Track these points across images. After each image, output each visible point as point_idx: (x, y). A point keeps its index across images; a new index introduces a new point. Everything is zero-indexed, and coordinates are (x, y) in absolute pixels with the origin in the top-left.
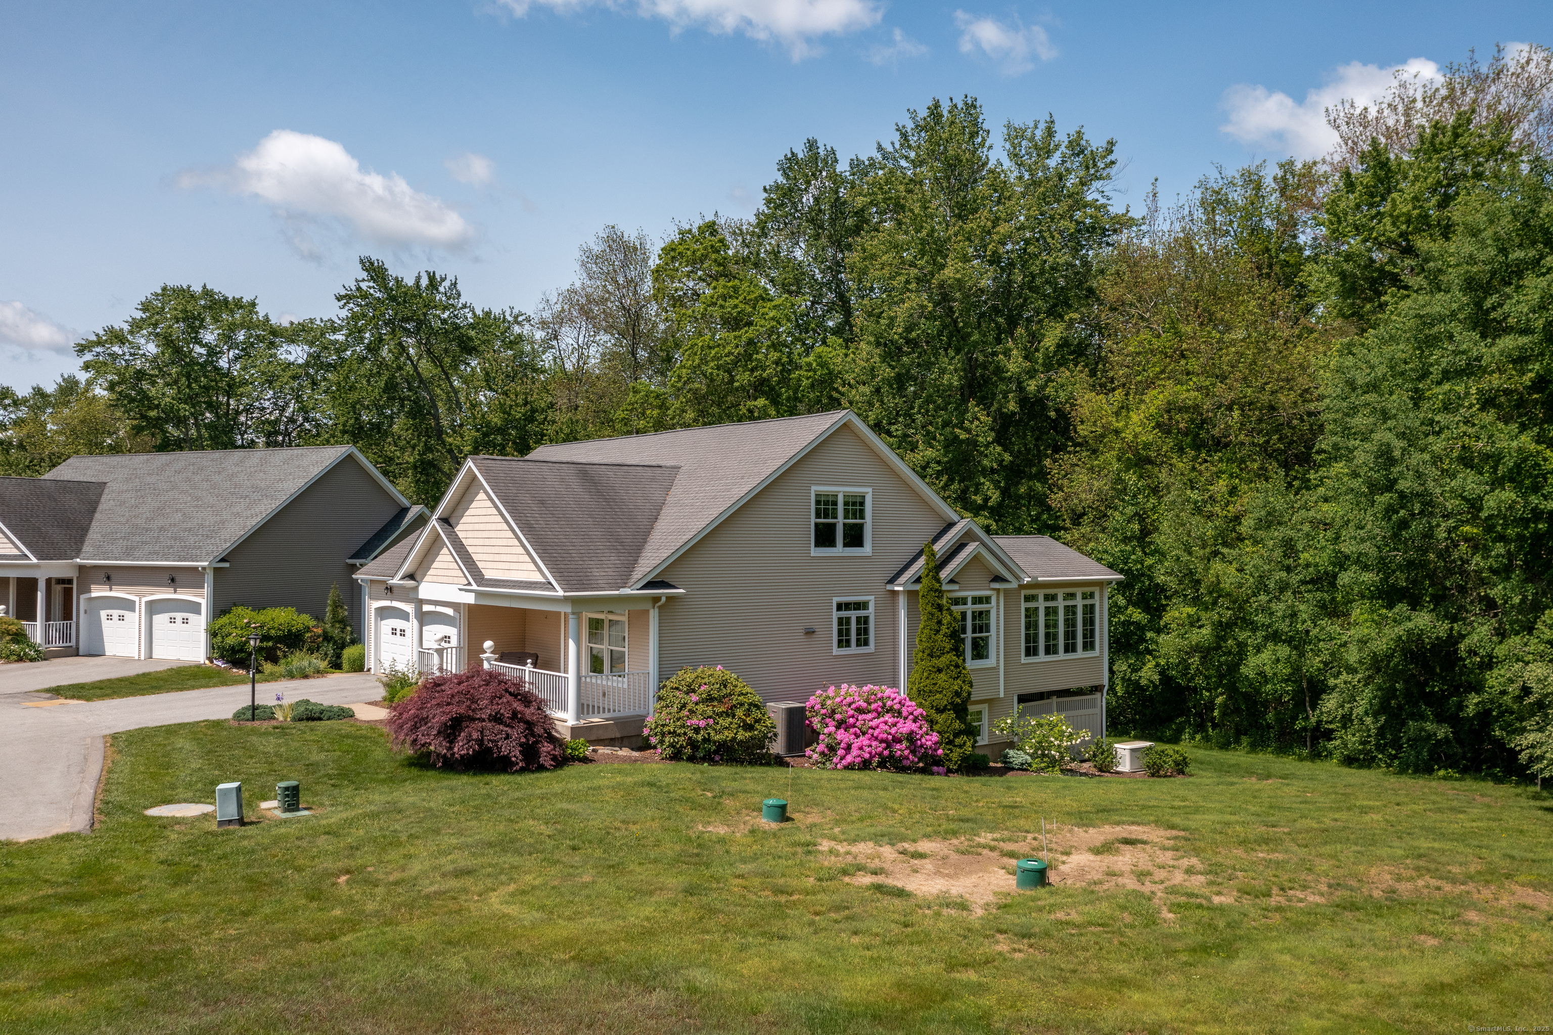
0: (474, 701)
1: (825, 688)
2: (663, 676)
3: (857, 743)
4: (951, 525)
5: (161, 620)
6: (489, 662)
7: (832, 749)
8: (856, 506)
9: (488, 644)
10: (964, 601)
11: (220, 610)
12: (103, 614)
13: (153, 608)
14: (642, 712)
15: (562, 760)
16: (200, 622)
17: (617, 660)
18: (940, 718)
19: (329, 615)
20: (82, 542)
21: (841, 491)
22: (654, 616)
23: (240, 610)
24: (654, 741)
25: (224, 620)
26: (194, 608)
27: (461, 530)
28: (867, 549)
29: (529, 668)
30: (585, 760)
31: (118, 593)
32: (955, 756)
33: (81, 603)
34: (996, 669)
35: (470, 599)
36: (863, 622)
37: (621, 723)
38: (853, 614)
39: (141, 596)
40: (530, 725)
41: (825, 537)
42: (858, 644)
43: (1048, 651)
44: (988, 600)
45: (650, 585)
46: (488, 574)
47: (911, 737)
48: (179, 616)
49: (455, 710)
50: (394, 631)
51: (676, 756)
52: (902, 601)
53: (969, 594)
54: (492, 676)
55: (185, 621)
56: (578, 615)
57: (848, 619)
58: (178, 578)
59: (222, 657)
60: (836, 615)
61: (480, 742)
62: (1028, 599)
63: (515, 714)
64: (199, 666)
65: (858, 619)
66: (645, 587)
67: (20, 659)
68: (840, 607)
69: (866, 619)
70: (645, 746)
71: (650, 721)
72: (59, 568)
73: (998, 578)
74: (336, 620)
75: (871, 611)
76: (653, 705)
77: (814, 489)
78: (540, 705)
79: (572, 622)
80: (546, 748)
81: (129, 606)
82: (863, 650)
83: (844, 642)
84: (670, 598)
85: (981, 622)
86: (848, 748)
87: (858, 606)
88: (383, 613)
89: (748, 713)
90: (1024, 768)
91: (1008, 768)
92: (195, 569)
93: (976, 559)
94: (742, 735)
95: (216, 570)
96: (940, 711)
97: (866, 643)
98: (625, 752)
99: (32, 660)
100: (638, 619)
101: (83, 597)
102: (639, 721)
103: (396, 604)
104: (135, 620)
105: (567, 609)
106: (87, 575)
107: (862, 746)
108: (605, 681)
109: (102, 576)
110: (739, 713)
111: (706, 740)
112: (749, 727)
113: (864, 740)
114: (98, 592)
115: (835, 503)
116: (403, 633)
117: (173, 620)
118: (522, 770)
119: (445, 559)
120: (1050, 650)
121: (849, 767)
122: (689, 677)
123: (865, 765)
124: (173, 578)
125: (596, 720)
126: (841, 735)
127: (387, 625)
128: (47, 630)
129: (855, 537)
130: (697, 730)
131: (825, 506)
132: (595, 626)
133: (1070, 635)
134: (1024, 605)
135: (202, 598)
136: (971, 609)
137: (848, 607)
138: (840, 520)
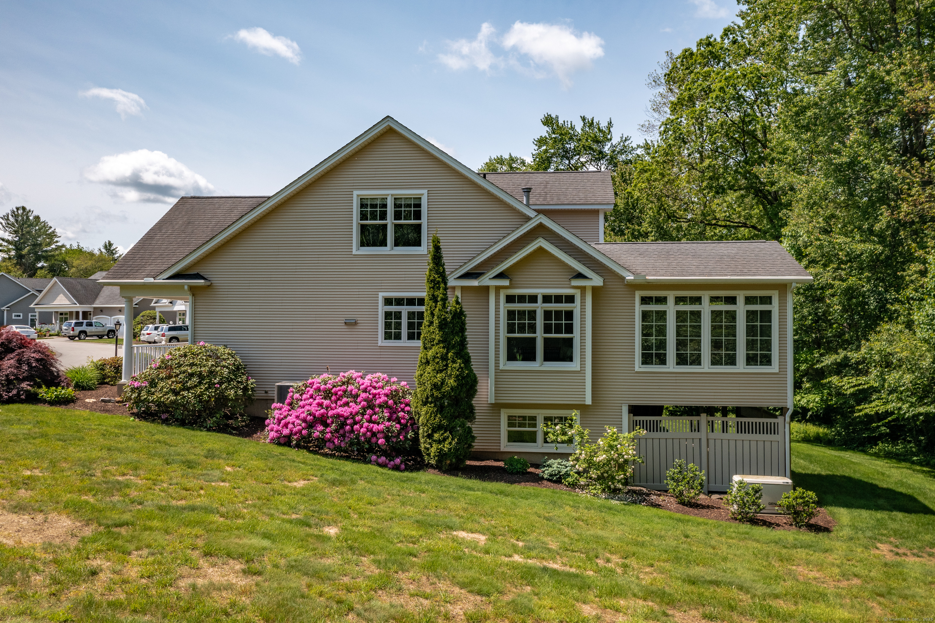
8: (409, 209)
10: (533, 299)
21: (391, 195)
28: (423, 248)
34: (582, 371)
36: (416, 317)
38: (405, 310)
41: (371, 236)
42: (410, 336)
43: (681, 360)
44: (570, 299)
53: (540, 292)
57: (398, 315)
60: (382, 308)
62: (646, 301)
65: (411, 315)
66: (172, 278)
68: (388, 301)
73: (580, 276)
77: (358, 193)
82: (414, 342)
83: (391, 335)
84: (194, 287)
85: (560, 321)
87: (410, 302)
115: (384, 206)
120: (687, 359)
129: (409, 238)
131: (372, 209)
133: (724, 345)
134: (639, 308)
136: (540, 307)
137: (399, 302)
138: (390, 221)
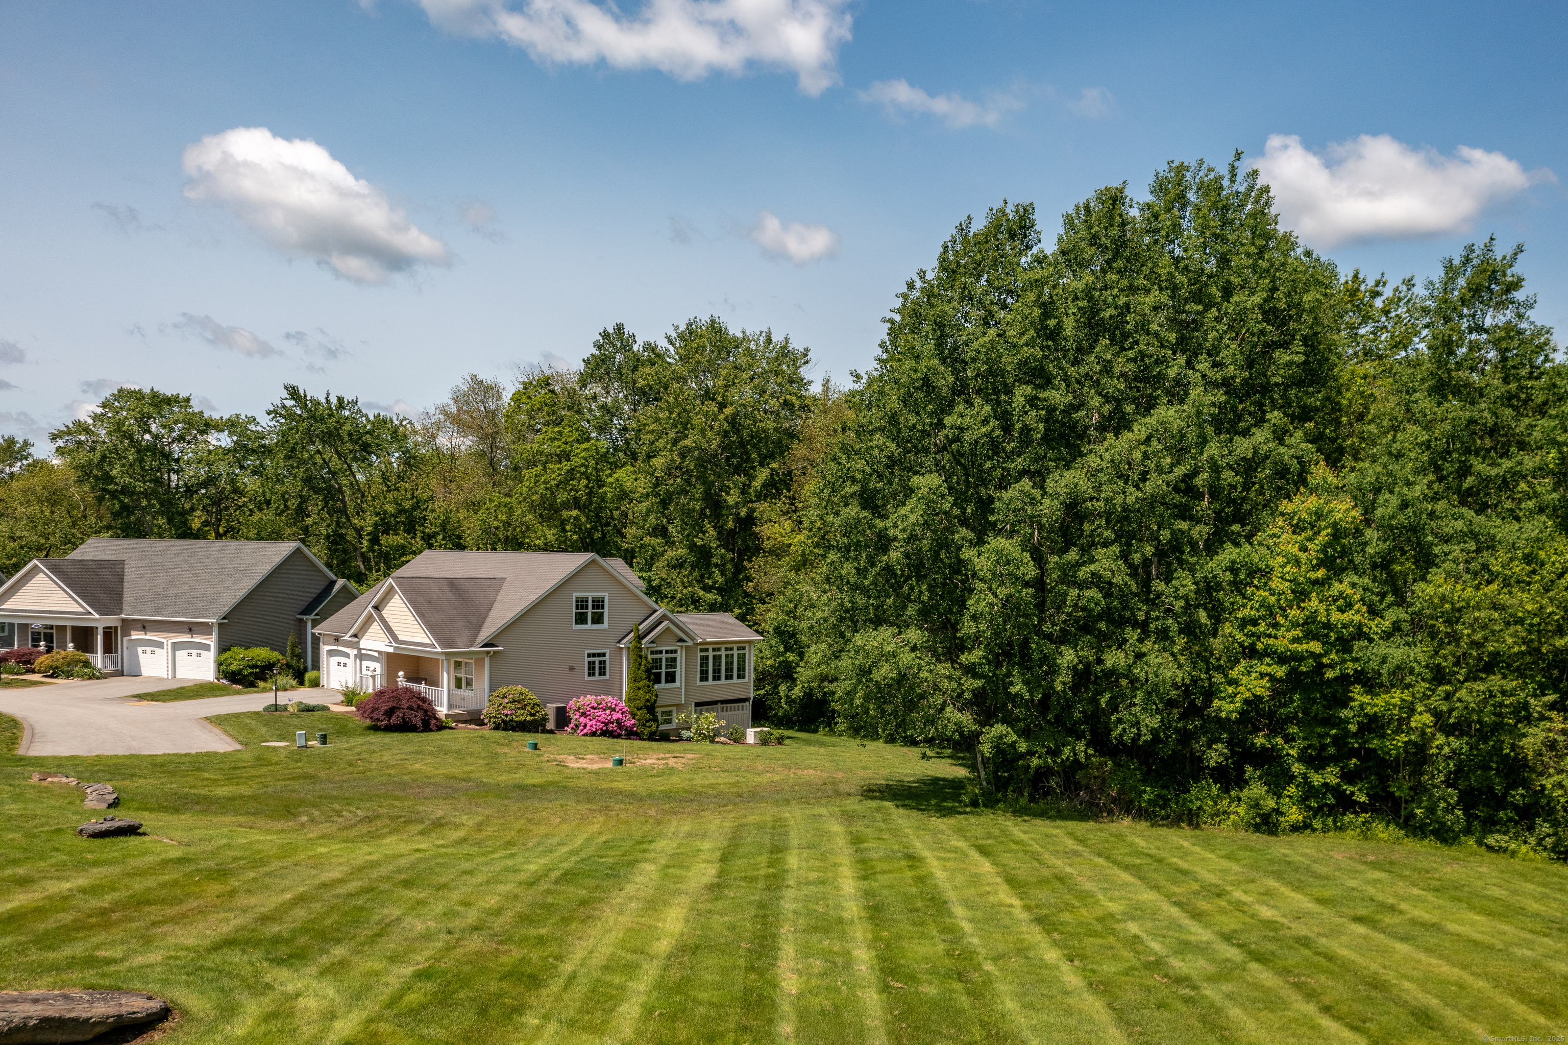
0: (400, 700)
1: (578, 697)
2: (492, 690)
3: (590, 723)
4: (655, 611)
5: (181, 654)
6: (401, 680)
7: (577, 726)
8: (599, 603)
9: (401, 673)
10: (661, 652)
11: (223, 649)
12: (140, 650)
13: (176, 647)
14: (479, 707)
15: (441, 727)
16: (210, 657)
17: (469, 683)
18: (639, 713)
19: (289, 652)
20: (121, 603)
21: (590, 595)
22: (487, 660)
23: (235, 649)
24: (486, 721)
25: (227, 655)
26: (207, 648)
27: (385, 613)
28: (605, 625)
29: (423, 685)
30: (452, 728)
31: (151, 636)
32: (646, 732)
33: (123, 643)
34: (680, 688)
35: (391, 650)
36: (602, 663)
37: (470, 713)
38: (597, 659)
39: (168, 639)
40: (426, 711)
41: (581, 619)
42: (600, 674)
43: (714, 679)
44: (675, 651)
45: (485, 646)
46: (401, 638)
47: (618, 720)
48: (194, 652)
49: (391, 704)
50: (339, 664)
51: (497, 727)
52: (625, 652)
53: (664, 649)
54: (407, 690)
55: (199, 655)
56: (448, 661)
57: (594, 662)
58: (194, 628)
59: (225, 677)
60: (587, 660)
61: (403, 718)
62: (702, 650)
63: (419, 706)
64: (212, 683)
65: (600, 662)
66: (483, 647)
67: (90, 678)
68: (589, 655)
69: (604, 662)
70: (481, 723)
71: (484, 712)
72: (111, 620)
73: (681, 640)
74: (293, 655)
75: (607, 658)
76: (487, 704)
77: (575, 595)
78: (430, 703)
79: (445, 664)
80: (433, 721)
81: (160, 645)
82: (602, 678)
83: (591, 674)
84: (495, 652)
85: (672, 662)
86: (585, 726)
87: (599, 655)
88: (331, 653)
89: (532, 708)
90: (689, 739)
91: (680, 739)
92: (207, 623)
93: (668, 629)
94: (529, 718)
95: (220, 625)
96: (638, 709)
97: (604, 674)
98: (473, 726)
99: (98, 678)
100: (479, 662)
101: (125, 639)
102: (479, 712)
103: (340, 648)
104: (162, 655)
105: (443, 657)
106: (128, 626)
107: (592, 725)
108: (464, 692)
109: (140, 625)
110: (528, 708)
111: (511, 720)
112: (532, 715)
113: (593, 722)
114: (136, 635)
115: (587, 601)
116: (345, 665)
117: (190, 655)
118: (422, 731)
119: (376, 628)
120: (717, 678)
121: (585, 735)
122: (504, 690)
123: (593, 734)
124: (190, 628)
125: (457, 711)
126: (582, 720)
127: (334, 660)
128: (104, 659)
129: (598, 619)
130: (507, 716)
131: (581, 603)
132: (458, 664)
133: (729, 670)
134: (699, 654)
135: (212, 641)
136: (664, 656)
137: (594, 655)
138: (590, 610)
